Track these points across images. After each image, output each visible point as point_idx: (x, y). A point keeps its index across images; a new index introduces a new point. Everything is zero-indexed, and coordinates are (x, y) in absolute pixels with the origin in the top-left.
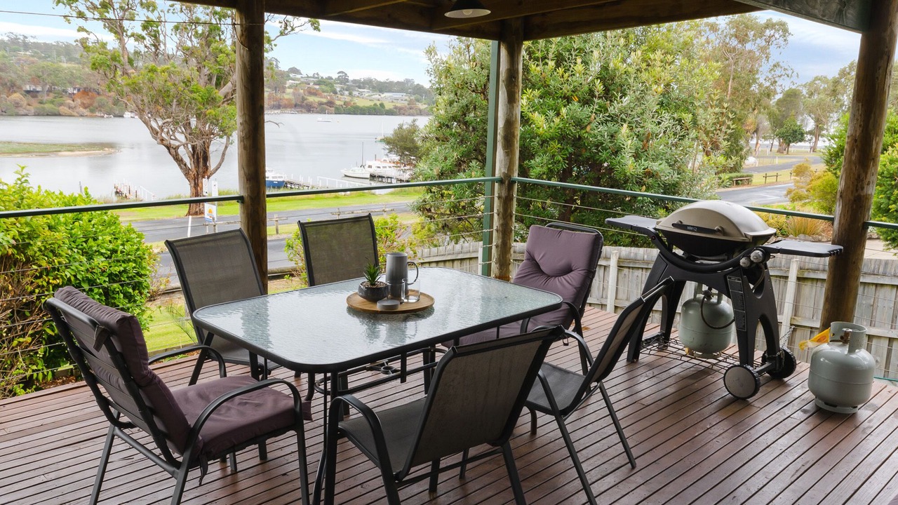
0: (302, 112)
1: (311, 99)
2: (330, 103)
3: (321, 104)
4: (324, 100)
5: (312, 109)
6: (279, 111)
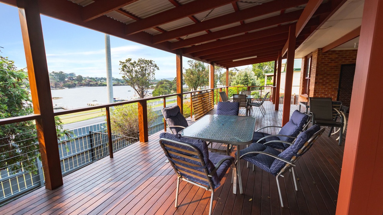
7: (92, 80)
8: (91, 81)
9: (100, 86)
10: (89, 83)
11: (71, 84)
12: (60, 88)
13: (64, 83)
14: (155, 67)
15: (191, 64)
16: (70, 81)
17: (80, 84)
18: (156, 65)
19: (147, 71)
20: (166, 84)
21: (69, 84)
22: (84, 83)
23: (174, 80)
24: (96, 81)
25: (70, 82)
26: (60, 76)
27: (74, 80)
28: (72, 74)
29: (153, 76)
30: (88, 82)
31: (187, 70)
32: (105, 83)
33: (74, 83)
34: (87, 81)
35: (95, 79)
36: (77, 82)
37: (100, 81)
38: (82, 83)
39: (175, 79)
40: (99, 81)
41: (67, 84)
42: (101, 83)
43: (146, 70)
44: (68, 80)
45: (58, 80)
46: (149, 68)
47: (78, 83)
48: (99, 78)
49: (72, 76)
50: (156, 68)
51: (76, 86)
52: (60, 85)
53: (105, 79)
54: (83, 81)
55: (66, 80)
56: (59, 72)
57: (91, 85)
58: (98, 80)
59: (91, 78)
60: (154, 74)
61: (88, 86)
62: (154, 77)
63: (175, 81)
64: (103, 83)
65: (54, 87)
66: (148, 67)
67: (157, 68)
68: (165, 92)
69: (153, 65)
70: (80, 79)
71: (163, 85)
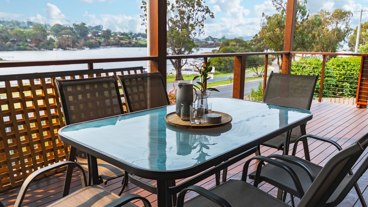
0: (119, 47)
1: (122, 41)
2: (130, 43)
3: (126, 43)
4: (127, 42)
5: (123, 46)
6: (109, 47)
7: (125, 36)
8: (122, 39)
9: (134, 46)
10: (119, 42)
11: (94, 43)
12: (79, 48)
13: (85, 40)
14: (207, 12)
15: (278, 6)
16: (94, 37)
17: (107, 42)
18: (208, 9)
19: (191, 19)
20: (234, 45)
21: (92, 43)
22: (113, 41)
23: (252, 39)
24: (129, 38)
25: (93, 39)
26: (81, 30)
27: (99, 36)
28: (98, 28)
29: (200, 30)
30: (119, 40)
31: (270, 18)
32: (143, 43)
33: (98, 41)
34: (117, 38)
35: (130, 34)
36: (102, 40)
37: (136, 39)
38: (110, 41)
39: (254, 37)
40: (134, 39)
41: (88, 42)
42: (136, 41)
43: (189, 18)
44: (91, 36)
45: (79, 35)
46: (195, 14)
47: (105, 41)
48: (135, 34)
49: (98, 31)
50: (207, 15)
51: (100, 45)
52: (79, 43)
53: (145, 36)
54: (111, 38)
55: (89, 35)
56: (80, 23)
57: (122, 45)
58: (133, 37)
59: (123, 34)
60: (203, 25)
61: (117, 47)
62: (202, 31)
63: (255, 41)
64: (139, 41)
65: (71, 46)
66: (192, 13)
67: (211, 14)
68: (230, 61)
69: (202, 9)
70: (108, 34)
71: (229, 47)
